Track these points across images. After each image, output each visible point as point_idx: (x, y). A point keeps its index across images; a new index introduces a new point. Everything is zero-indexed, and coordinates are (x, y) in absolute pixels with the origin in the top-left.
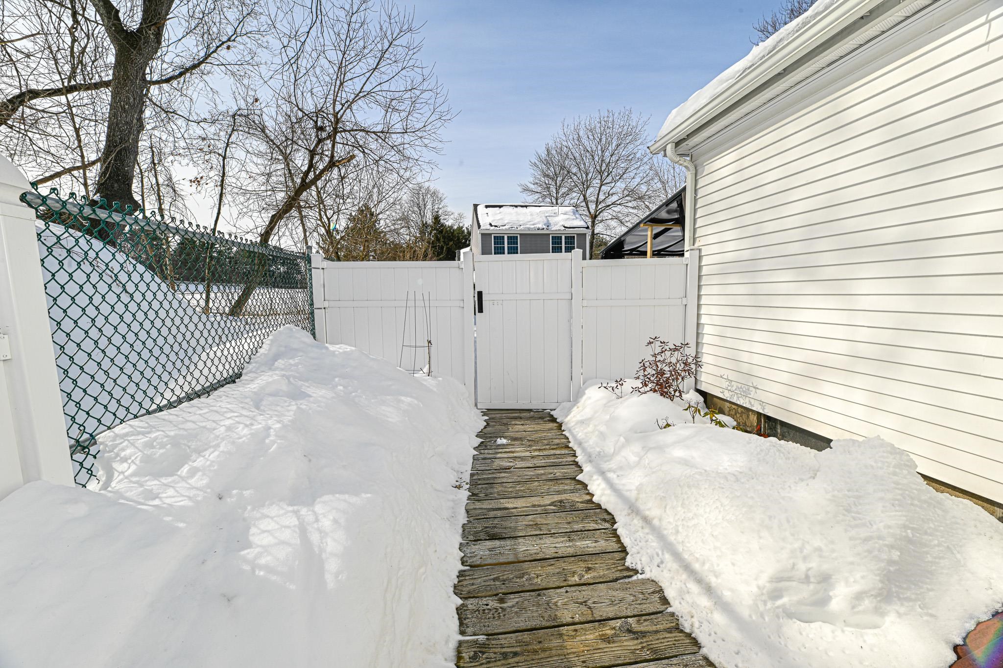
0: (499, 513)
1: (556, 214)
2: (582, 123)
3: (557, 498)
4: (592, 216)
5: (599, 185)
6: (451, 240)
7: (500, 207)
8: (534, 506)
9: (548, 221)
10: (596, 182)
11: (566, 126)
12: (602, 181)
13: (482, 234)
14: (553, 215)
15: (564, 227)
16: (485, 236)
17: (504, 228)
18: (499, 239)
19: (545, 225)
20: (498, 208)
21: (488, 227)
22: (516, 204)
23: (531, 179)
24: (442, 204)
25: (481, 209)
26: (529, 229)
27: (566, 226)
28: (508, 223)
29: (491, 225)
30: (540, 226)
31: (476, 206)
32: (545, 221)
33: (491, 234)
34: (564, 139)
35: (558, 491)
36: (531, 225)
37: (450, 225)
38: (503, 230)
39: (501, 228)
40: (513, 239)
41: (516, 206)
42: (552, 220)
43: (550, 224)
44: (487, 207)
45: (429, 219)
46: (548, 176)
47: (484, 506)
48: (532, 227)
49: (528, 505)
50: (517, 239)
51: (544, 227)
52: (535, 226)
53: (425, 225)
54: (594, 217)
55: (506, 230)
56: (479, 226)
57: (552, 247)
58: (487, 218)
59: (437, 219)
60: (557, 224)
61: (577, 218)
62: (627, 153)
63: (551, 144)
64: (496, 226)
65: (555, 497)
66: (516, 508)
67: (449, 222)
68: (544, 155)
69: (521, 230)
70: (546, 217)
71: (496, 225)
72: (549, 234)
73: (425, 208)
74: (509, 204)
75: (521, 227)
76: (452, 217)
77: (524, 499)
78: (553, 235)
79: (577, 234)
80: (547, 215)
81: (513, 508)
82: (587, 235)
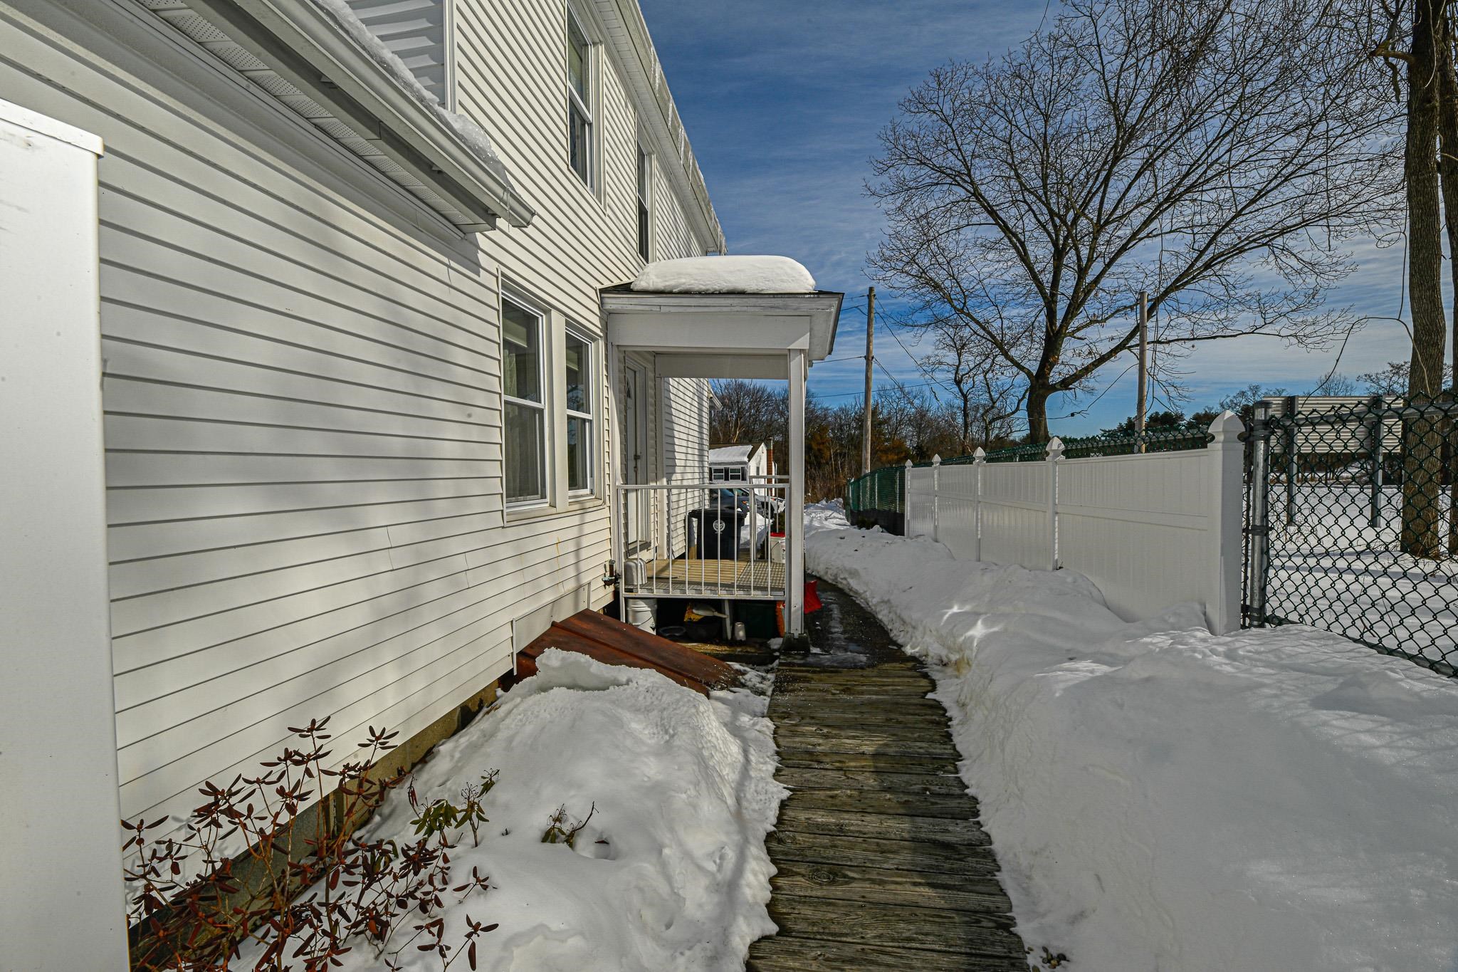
0: (944, 879)
3: (838, 891)
8: (881, 883)
35: (830, 904)
47: (974, 897)
49: (893, 887)
65: (839, 894)
66: (915, 884)
77: (900, 899)
81: (920, 884)
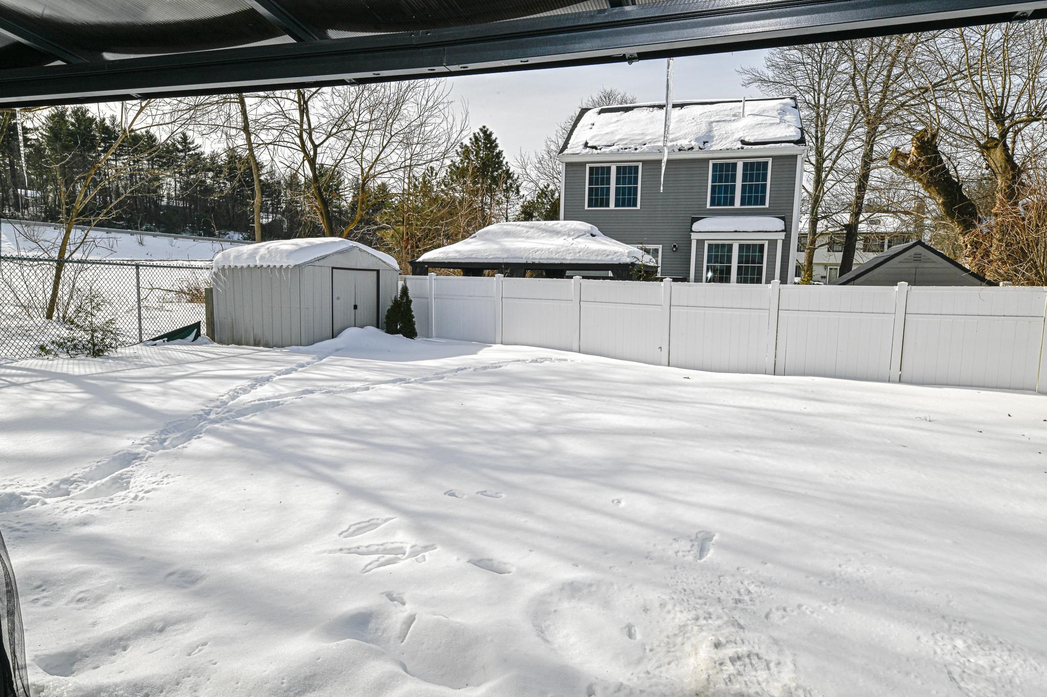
1: (736, 117)
9: (707, 131)
13: (568, 165)
14: (725, 119)
15: (742, 142)
16: (573, 170)
17: (609, 150)
18: (599, 174)
19: (697, 140)
20: (621, 113)
21: (583, 150)
22: (664, 103)
25: (588, 117)
26: (660, 150)
27: (747, 139)
28: (619, 141)
29: (586, 145)
30: (685, 143)
31: (582, 113)
32: (700, 132)
33: (583, 164)
38: (604, 153)
39: (603, 150)
40: (627, 173)
43: (711, 138)
44: (601, 112)
50: (637, 172)
51: (693, 143)
52: (675, 143)
55: (612, 153)
56: (565, 149)
57: (713, 186)
58: (588, 132)
60: (728, 137)
64: (595, 148)
69: (642, 153)
70: (707, 124)
71: (595, 144)
72: (707, 160)
74: (649, 103)
75: (646, 147)
78: (715, 162)
79: (774, 158)
80: (711, 120)
82: (799, 158)
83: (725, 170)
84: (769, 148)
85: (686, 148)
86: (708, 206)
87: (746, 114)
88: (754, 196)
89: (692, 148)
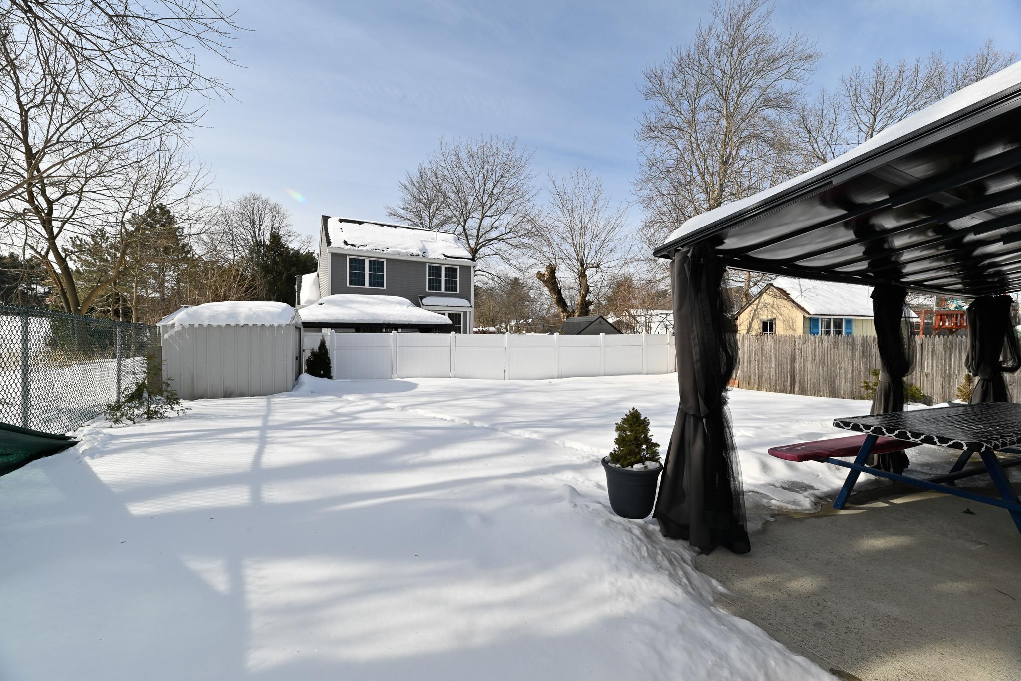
1: (433, 240)
2: (463, 143)
4: (472, 251)
5: (480, 217)
6: (294, 265)
7: (361, 223)
9: (424, 247)
10: (477, 214)
11: (444, 144)
12: (483, 213)
13: (333, 255)
14: (430, 240)
15: (444, 255)
16: (337, 258)
17: (365, 248)
18: (357, 264)
19: (420, 250)
20: (357, 224)
21: (343, 245)
22: (382, 223)
23: (401, 204)
24: (285, 221)
25: (332, 223)
26: (399, 254)
27: (446, 255)
28: (371, 243)
29: (346, 243)
30: (415, 252)
31: (325, 219)
32: (421, 246)
33: (345, 256)
34: (442, 158)
36: (402, 249)
37: (296, 249)
38: (362, 251)
39: (361, 248)
40: (376, 265)
41: (382, 225)
42: (429, 247)
43: (427, 250)
44: (341, 220)
45: (266, 238)
46: (420, 201)
48: (404, 251)
50: (383, 266)
51: (420, 253)
52: (408, 251)
53: (259, 244)
54: (474, 252)
55: (368, 251)
56: (329, 243)
57: (429, 278)
58: (340, 235)
59: (275, 238)
60: (435, 252)
61: (459, 247)
62: (511, 186)
63: (427, 165)
64: (353, 246)
67: (293, 245)
68: (416, 176)
69: (388, 254)
70: (422, 241)
71: (353, 244)
72: (425, 263)
73: (261, 225)
74: (373, 221)
75: (389, 250)
76: (299, 239)
78: (430, 265)
79: (460, 266)
80: (422, 240)
82: (471, 269)
83: (435, 270)
84: (459, 261)
85: (415, 254)
86: (427, 290)
87: (438, 240)
88: (451, 286)
89: (418, 255)
